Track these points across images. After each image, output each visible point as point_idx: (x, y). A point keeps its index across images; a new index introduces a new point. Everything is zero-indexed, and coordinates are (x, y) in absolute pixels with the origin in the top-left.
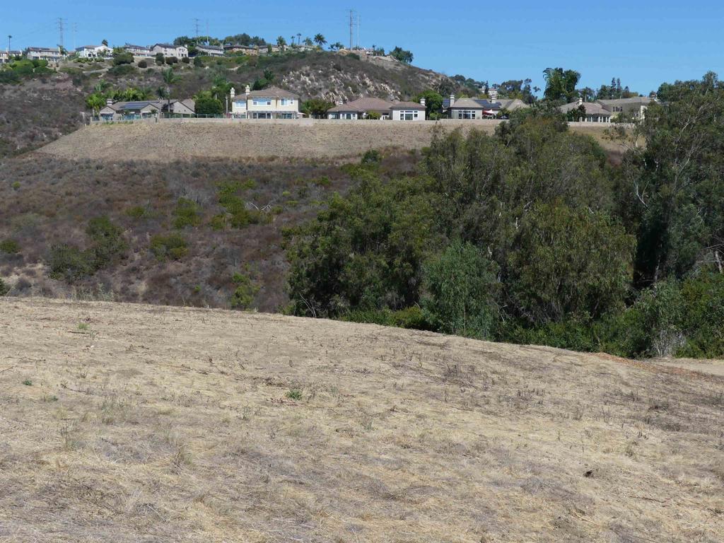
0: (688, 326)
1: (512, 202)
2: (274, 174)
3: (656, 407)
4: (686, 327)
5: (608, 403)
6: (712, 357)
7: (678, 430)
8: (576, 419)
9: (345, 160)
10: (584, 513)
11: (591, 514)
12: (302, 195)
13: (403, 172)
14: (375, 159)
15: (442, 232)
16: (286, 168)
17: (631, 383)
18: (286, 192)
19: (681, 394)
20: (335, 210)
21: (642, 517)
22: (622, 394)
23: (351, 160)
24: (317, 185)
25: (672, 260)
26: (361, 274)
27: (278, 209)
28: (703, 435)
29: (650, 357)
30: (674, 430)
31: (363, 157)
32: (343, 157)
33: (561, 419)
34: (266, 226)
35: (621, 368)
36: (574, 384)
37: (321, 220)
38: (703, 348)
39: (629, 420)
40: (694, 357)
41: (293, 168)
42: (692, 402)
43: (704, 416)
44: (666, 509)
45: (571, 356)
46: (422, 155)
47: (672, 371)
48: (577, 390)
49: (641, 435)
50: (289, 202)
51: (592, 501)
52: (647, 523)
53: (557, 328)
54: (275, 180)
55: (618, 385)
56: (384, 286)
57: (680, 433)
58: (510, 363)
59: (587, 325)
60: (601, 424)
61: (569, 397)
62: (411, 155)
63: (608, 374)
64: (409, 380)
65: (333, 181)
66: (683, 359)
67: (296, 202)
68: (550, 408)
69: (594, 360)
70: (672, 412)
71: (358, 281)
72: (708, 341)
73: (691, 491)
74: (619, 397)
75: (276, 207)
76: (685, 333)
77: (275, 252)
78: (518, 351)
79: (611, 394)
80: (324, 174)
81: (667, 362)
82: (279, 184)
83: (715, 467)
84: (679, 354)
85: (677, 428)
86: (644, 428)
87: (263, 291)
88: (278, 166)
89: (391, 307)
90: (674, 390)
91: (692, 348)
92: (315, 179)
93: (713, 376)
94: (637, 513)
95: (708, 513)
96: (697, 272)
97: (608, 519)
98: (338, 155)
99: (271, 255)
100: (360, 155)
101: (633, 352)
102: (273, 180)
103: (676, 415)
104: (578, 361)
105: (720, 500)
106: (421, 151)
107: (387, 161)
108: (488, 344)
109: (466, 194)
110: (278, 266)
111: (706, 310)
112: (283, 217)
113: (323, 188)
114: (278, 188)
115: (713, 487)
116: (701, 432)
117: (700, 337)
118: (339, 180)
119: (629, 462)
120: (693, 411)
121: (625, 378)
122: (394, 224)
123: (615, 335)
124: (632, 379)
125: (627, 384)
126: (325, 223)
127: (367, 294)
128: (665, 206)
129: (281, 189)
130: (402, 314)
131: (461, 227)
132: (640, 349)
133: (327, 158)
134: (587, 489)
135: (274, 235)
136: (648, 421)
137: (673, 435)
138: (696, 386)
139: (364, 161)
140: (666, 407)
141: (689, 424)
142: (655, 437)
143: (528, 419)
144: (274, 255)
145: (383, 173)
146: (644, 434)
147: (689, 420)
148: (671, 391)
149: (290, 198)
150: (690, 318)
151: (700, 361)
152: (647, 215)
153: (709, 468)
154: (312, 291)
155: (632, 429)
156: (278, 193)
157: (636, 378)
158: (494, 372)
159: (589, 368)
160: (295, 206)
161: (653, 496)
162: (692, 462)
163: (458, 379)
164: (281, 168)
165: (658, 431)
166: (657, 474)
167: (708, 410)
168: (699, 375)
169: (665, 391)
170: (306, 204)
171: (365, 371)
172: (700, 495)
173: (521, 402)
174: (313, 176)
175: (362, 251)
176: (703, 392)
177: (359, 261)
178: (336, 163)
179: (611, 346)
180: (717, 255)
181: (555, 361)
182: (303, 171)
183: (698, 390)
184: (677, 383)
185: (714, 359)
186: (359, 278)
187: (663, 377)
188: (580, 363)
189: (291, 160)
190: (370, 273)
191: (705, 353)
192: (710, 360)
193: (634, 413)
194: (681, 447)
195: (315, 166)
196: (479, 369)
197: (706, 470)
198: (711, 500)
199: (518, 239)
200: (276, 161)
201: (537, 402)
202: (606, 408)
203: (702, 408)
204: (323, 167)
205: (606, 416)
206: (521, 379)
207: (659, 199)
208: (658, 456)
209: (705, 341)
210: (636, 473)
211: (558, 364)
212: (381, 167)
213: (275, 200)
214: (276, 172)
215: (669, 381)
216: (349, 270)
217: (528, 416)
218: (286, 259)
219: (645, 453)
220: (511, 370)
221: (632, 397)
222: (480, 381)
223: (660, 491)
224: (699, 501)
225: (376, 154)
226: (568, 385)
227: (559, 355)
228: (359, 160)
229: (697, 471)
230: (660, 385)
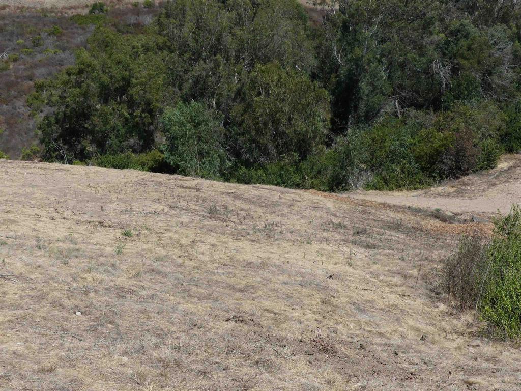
0: (374, 165)
1: (232, 61)
2: (7, 22)
3: (358, 233)
4: (373, 166)
5: (325, 231)
6: (393, 190)
7: (374, 249)
8: (308, 243)
9: (73, 10)
10: (334, 297)
11: (338, 297)
12: (36, 44)
13: (129, 23)
14: (102, 10)
15: (174, 86)
16: (18, 17)
17: (338, 214)
18: (21, 41)
19: (373, 222)
20: (83, 66)
21: (364, 298)
22: (333, 223)
23: (79, 10)
24: (49, 34)
25: (362, 109)
26: (106, 122)
27: (14, 57)
28: (391, 251)
29: (346, 190)
30: (372, 249)
31: (90, 8)
32: (71, 8)
33: (299, 244)
34: (4, 73)
35: (328, 201)
36: (298, 217)
37: (69, 74)
38: (386, 182)
39: (342, 243)
40: (379, 189)
41: (25, 17)
42: (381, 228)
43: (390, 238)
44: (375, 294)
45: (292, 194)
46: (145, 7)
47: (365, 203)
48: (302, 221)
49: (351, 252)
50: (24, 50)
51: (338, 291)
52: (367, 301)
53: (273, 168)
54: (9, 28)
55: (329, 216)
56: (126, 133)
57: (376, 250)
58: (250, 201)
59: (296, 164)
60: (325, 246)
61: (298, 227)
62: (134, 7)
63: (321, 207)
64: (187, 218)
65: (64, 31)
66: (371, 191)
67: (30, 50)
68: (289, 236)
69: (308, 196)
70: (369, 236)
71: (104, 128)
72: (389, 176)
73: (388, 285)
74: (331, 226)
75: (12, 55)
76: (372, 171)
77: (15, 97)
78: (252, 191)
79: (325, 224)
80: (55, 23)
81: (359, 195)
82: (12, 33)
83: (400, 271)
84: (368, 187)
85: (373, 247)
86: (353, 248)
87: (7, 133)
88: (10, 15)
89: (135, 151)
90: (368, 219)
91: (378, 182)
92: (46, 28)
93: (394, 206)
94: (361, 297)
95: (398, 296)
96: (381, 119)
97: (346, 300)
98: (67, 5)
99: (12, 100)
100: (87, 6)
101: (333, 187)
102: (7, 28)
103: (372, 238)
104: (297, 198)
105: (404, 289)
106: (143, 4)
107: (113, 12)
108: (228, 186)
109: (194, 54)
110: (19, 110)
111: (388, 151)
112: (20, 64)
113: (55, 37)
114: (12, 37)
115: (400, 282)
116: (389, 249)
117: (384, 173)
118: (69, 30)
119: (350, 270)
120: (383, 234)
121: (332, 210)
122: (134, 81)
123: (319, 172)
124: (338, 211)
125: (335, 216)
126: (73, 77)
127: (113, 140)
128: (357, 65)
129: (15, 37)
130: (144, 157)
131: (190, 81)
132: (337, 184)
133: (57, 8)
134: (333, 284)
135: (12, 81)
136: (354, 243)
137: (372, 252)
138: (383, 215)
139: (91, 12)
140: (364, 232)
141: (381, 244)
142: (361, 254)
143: (278, 244)
144: (14, 100)
145: (110, 24)
146: (353, 252)
147: (381, 241)
148: (366, 220)
149: (24, 47)
150: (376, 158)
151: (385, 192)
152: (343, 72)
153: (397, 272)
154: (60, 136)
155: (345, 249)
156: (12, 41)
157: (340, 210)
158: (242, 210)
159: (305, 203)
160: (30, 54)
161: (368, 288)
162: (387, 269)
163: (219, 216)
164: (13, 17)
165: (362, 250)
166: (368, 276)
167: (393, 233)
168: (385, 206)
169: (362, 220)
170: (40, 53)
171: (155, 213)
172: (393, 287)
173: (269, 232)
174: (45, 25)
175: (106, 102)
176: (388, 220)
177: (104, 111)
178: (66, 13)
179: (316, 181)
180: (397, 104)
181: (280, 198)
182: (34, 21)
183: (384, 218)
184: (369, 213)
185: (395, 191)
186: (105, 125)
187: (359, 208)
188: (299, 200)
189: (22, 8)
190: (114, 121)
191: (388, 186)
192: (391, 192)
193: (344, 237)
194: (378, 260)
195: (46, 16)
196: (230, 208)
197: (395, 273)
198: (399, 289)
199: (239, 92)
200: (7, 10)
201: (279, 231)
202: (325, 234)
203: (388, 232)
204: (53, 17)
205: (327, 241)
206: (262, 214)
207: (352, 59)
208: (366, 266)
209: (388, 177)
210: (356, 276)
211: (283, 200)
212: (108, 18)
213: (10, 48)
214: (8, 20)
215: (364, 212)
216: (96, 120)
217: (277, 242)
218: (26, 104)
219: (358, 264)
220: (252, 207)
221: (340, 225)
222: (235, 217)
223: (371, 285)
224: (392, 290)
225: (102, 6)
226: (295, 218)
227: (282, 193)
228: (85, 12)
229: (390, 274)
230: (359, 215)
